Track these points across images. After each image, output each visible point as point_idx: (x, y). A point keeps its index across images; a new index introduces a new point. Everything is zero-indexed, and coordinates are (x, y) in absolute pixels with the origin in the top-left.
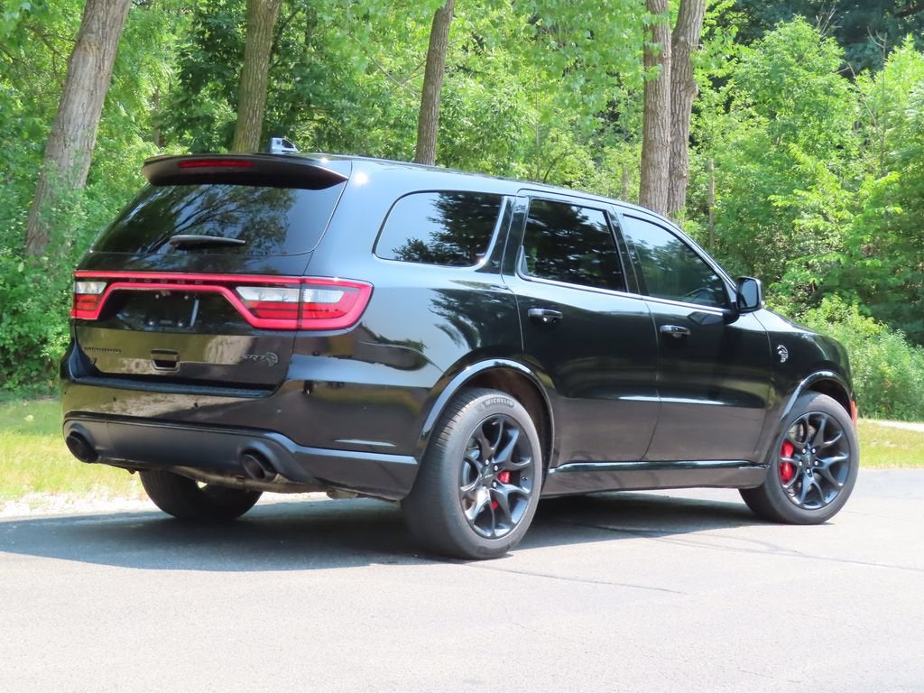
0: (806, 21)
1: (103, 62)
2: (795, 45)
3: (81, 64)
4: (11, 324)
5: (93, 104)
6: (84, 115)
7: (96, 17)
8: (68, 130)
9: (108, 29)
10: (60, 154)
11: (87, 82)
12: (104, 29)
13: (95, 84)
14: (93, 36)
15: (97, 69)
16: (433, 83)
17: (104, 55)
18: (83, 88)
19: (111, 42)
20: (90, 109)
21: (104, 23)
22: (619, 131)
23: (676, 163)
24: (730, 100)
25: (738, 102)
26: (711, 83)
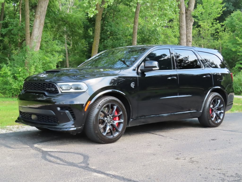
3: (36, 22)
4: (18, 83)
5: (39, 31)
6: (37, 34)
8: (33, 37)
10: (32, 43)
11: (37, 26)
12: (40, 13)
13: (39, 26)
14: (38, 15)
15: (40, 23)
16: (135, 24)
17: (41, 20)
18: (36, 27)
19: (43, 16)
20: (39, 32)
21: (40, 12)
23: (189, 39)
24: (225, 29)
25: (227, 29)
26: (221, 26)
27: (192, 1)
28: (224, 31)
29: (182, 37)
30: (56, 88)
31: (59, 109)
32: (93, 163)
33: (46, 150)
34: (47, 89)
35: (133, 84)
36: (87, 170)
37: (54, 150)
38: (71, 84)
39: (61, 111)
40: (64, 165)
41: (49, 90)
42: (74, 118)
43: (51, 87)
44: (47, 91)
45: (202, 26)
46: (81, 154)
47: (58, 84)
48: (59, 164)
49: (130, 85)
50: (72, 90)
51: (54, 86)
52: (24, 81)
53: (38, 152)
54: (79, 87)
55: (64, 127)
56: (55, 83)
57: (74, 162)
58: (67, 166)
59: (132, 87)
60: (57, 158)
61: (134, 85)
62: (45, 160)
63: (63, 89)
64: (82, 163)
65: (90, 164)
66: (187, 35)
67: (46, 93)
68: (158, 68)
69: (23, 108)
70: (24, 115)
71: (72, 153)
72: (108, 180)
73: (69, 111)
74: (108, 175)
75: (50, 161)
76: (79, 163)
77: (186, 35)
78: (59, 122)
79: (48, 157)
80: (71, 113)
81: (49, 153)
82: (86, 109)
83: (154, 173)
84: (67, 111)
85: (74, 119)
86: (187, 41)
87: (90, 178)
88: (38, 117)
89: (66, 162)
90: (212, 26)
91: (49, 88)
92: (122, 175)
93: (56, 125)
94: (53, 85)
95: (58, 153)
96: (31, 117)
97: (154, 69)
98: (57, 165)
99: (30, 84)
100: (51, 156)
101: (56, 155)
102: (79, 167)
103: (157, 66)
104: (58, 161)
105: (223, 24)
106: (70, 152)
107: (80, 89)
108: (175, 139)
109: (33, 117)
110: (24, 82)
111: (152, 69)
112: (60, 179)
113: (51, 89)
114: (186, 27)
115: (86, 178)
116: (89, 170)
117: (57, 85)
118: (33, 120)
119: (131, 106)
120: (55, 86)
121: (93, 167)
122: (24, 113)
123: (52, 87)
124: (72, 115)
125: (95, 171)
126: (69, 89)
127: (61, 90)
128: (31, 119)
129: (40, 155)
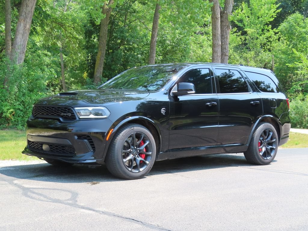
0: (300, 13)
1: (26, 25)
2: (296, 20)
3: (19, 26)
5: (23, 38)
6: (21, 41)
7: (23, 11)
9: (27, 15)
10: (14, 54)
11: (21, 31)
13: (24, 32)
14: (22, 17)
15: (24, 27)
17: (26, 23)
18: (20, 33)
19: (28, 18)
20: (23, 40)
21: (26, 13)
22: (247, 48)
23: (225, 51)
24: (280, 38)
25: (282, 38)
26: (274, 33)
27: (230, 1)
28: (279, 40)
29: (216, 49)
30: (73, 113)
31: (76, 137)
32: (82, 200)
33: (28, 187)
34: (62, 114)
35: (164, 109)
36: (73, 206)
37: (37, 187)
38: (90, 109)
39: (79, 140)
40: (47, 201)
41: (64, 115)
42: (94, 148)
43: (67, 112)
44: (62, 117)
45: (249, 32)
46: (69, 191)
47: (76, 108)
48: (42, 200)
49: (161, 111)
50: (92, 116)
51: (70, 111)
52: (34, 104)
53: (19, 189)
54: (100, 112)
55: (82, 158)
56: (72, 108)
57: (60, 199)
58: (51, 203)
59: (162, 114)
60: (41, 195)
61: (165, 111)
62: (26, 197)
63: (81, 115)
64: (69, 200)
65: (78, 201)
66: (222, 47)
67: (61, 119)
68: (194, 92)
69: (32, 136)
70: (33, 145)
71: (58, 190)
72: (96, 216)
73: (88, 140)
74: (97, 211)
75: (32, 198)
76: (66, 200)
77: (220, 47)
78: (76, 152)
79: (29, 193)
80: (90, 142)
81: (31, 189)
82: (107, 139)
83: (150, 210)
84: (86, 140)
85: (93, 150)
86: (222, 55)
87: (76, 214)
88: (51, 147)
89: (50, 199)
90: (262, 34)
91: (64, 113)
92: (113, 212)
93: (72, 157)
94: (69, 109)
95: (42, 190)
96: (42, 147)
97: (189, 92)
98: (39, 202)
99: (41, 108)
100: (34, 193)
101: (40, 192)
102: (66, 204)
103: (193, 89)
104: (42, 198)
105: (277, 31)
106: (56, 189)
107: (101, 115)
108: (187, 176)
109: (45, 147)
110: (33, 106)
111: (187, 92)
112: (42, 214)
113: (67, 114)
114: (220, 36)
115: (72, 213)
116: (76, 207)
117: (74, 110)
118: (45, 151)
119: (161, 136)
120: (72, 111)
121: (82, 204)
122: (33, 142)
123: (69, 112)
124: (91, 145)
125: (83, 208)
126: (88, 114)
127: (79, 116)
128: (42, 149)
129: (21, 191)
